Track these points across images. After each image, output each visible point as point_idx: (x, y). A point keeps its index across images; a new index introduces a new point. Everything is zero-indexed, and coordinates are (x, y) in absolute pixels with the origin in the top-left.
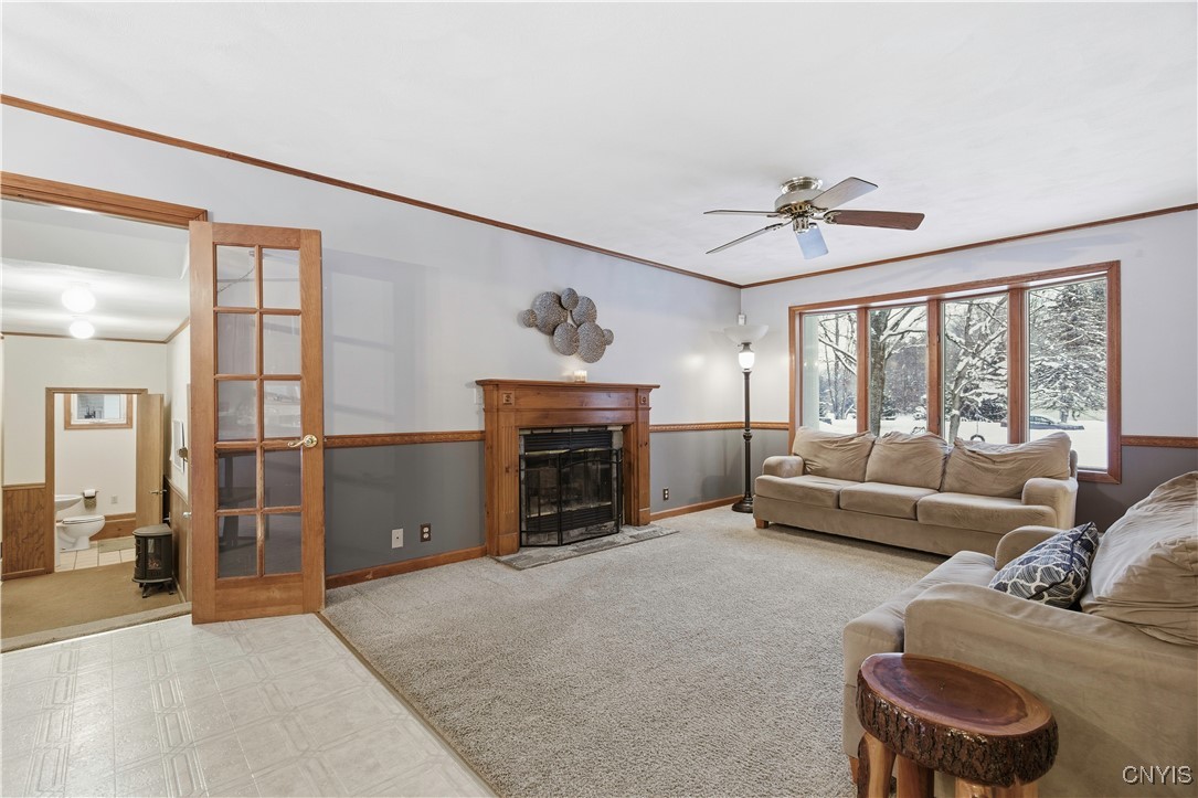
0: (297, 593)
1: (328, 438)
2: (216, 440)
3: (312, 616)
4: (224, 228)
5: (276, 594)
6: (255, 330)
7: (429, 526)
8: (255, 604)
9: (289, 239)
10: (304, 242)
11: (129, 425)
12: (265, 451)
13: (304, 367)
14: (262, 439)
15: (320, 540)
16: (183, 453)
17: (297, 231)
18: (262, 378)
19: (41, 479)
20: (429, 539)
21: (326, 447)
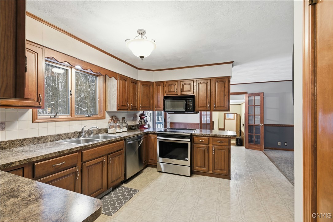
0: (260, 147)
1: (265, 124)
2: (248, 124)
3: (262, 152)
4: (249, 94)
5: (256, 147)
6: (253, 108)
7: (287, 143)
8: (253, 148)
9: (258, 94)
10: (261, 94)
11: (234, 119)
12: (255, 126)
13: (261, 113)
14: (254, 124)
15: (263, 140)
16: (243, 125)
17: (260, 93)
18: (255, 115)
19: (223, 128)
20: (287, 145)
21: (264, 126)
